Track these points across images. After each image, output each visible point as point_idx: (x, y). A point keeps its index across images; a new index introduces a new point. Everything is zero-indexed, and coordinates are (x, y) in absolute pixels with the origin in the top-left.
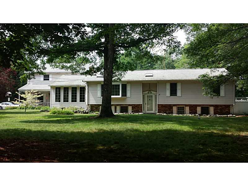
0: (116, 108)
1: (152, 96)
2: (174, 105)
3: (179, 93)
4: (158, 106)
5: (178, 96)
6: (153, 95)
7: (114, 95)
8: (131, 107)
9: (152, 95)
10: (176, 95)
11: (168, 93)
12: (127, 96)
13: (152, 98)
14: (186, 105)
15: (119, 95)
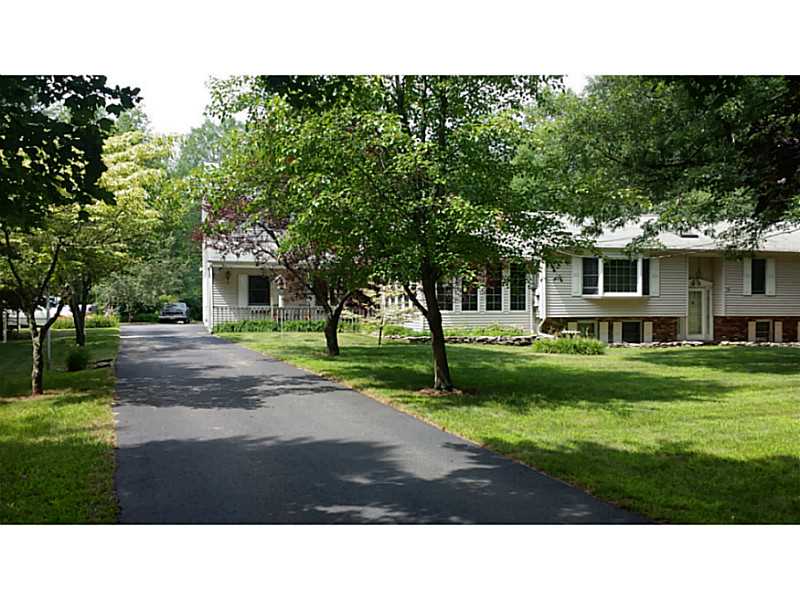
0: (611, 328)
1: (700, 293)
2: (751, 319)
3: (770, 287)
4: (714, 322)
5: (767, 293)
6: (703, 290)
7: (615, 291)
8: (651, 323)
9: (699, 290)
10: (764, 293)
11: (747, 287)
12: (651, 294)
13: (700, 297)
14: (775, 319)
15: (635, 291)
